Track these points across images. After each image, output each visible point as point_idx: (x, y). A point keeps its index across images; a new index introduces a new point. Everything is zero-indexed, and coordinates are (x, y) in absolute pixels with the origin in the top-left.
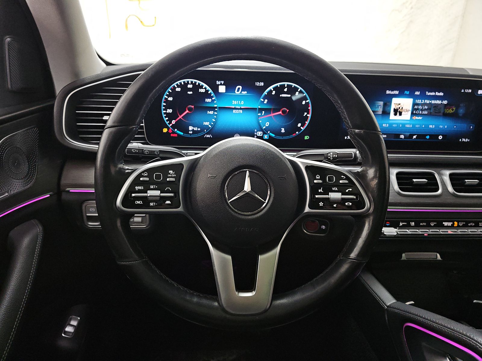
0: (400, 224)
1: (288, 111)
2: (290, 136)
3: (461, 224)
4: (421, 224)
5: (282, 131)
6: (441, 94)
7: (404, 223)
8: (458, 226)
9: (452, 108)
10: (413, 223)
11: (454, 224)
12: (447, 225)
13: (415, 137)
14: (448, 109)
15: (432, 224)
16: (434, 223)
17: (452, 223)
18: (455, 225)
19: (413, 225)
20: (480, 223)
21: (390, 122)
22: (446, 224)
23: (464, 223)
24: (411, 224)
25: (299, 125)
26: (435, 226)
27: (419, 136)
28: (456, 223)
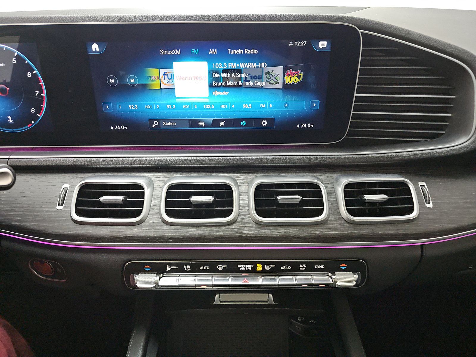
0: (168, 268)
1: (8, 89)
2: (24, 128)
3: (268, 268)
4: (201, 268)
5: (9, 121)
6: (254, 51)
7: (172, 267)
8: (264, 270)
9: (297, 74)
10: (188, 267)
11: (256, 267)
12: (244, 269)
13: (222, 124)
14: (290, 76)
15: (220, 268)
16: (224, 266)
17: (253, 266)
18: (258, 269)
19: (188, 270)
20: (301, 266)
21: (178, 100)
22: (242, 267)
23: (274, 266)
24: (185, 268)
25: (33, 110)
26: (225, 272)
27: (228, 122)
28: (259, 267)
